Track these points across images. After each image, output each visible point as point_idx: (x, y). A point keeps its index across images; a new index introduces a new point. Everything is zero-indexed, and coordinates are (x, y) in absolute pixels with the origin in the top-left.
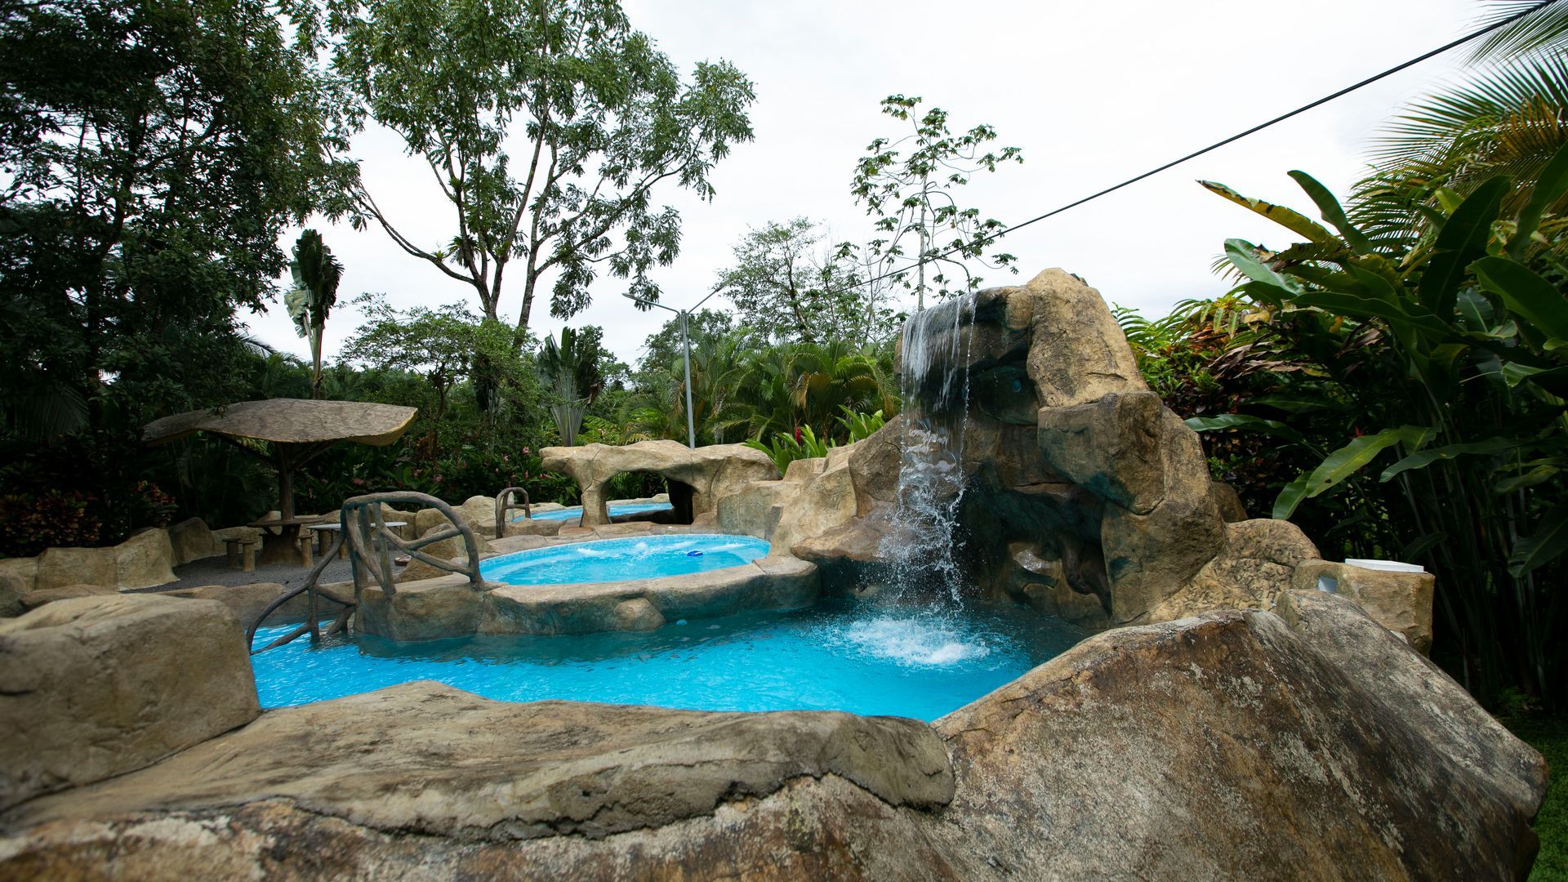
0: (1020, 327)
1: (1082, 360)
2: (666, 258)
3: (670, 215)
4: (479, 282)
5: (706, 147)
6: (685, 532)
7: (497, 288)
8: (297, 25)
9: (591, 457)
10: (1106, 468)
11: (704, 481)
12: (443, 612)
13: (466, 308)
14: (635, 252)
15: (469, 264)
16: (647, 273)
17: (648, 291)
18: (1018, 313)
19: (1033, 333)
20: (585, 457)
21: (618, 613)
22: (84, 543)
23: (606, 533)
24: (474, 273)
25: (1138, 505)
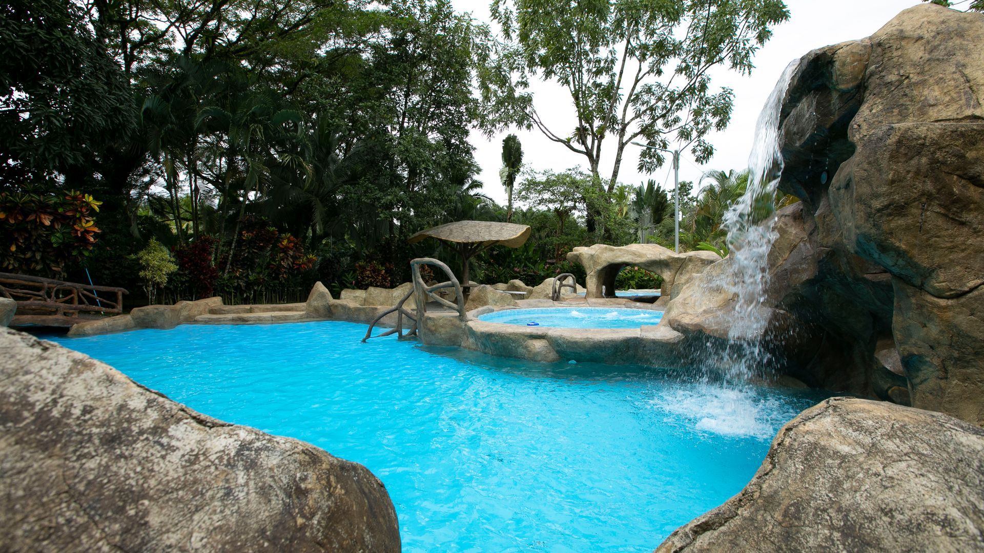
0: (851, 85)
1: (925, 107)
2: (721, 125)
3: (726, 93)
4: (589, 153)
5: (752, 35)
6: (647, 309)
7: (598, 156)
8: (501, 24)
9: (593, 252)
10: (868, 228)
11: (669, 273)
12: (443, 330)
13: (580, 170)
14: (697, 124)
15: (584, 143)
16: (705, 137)
17: (706, 149)
18: (848, 69)
19: (866, 88)
20: (590, 253)
21: (526, 347)
22: (383, 286)
23: (595, 303)
24: (587, 148)
25: (940, 281)
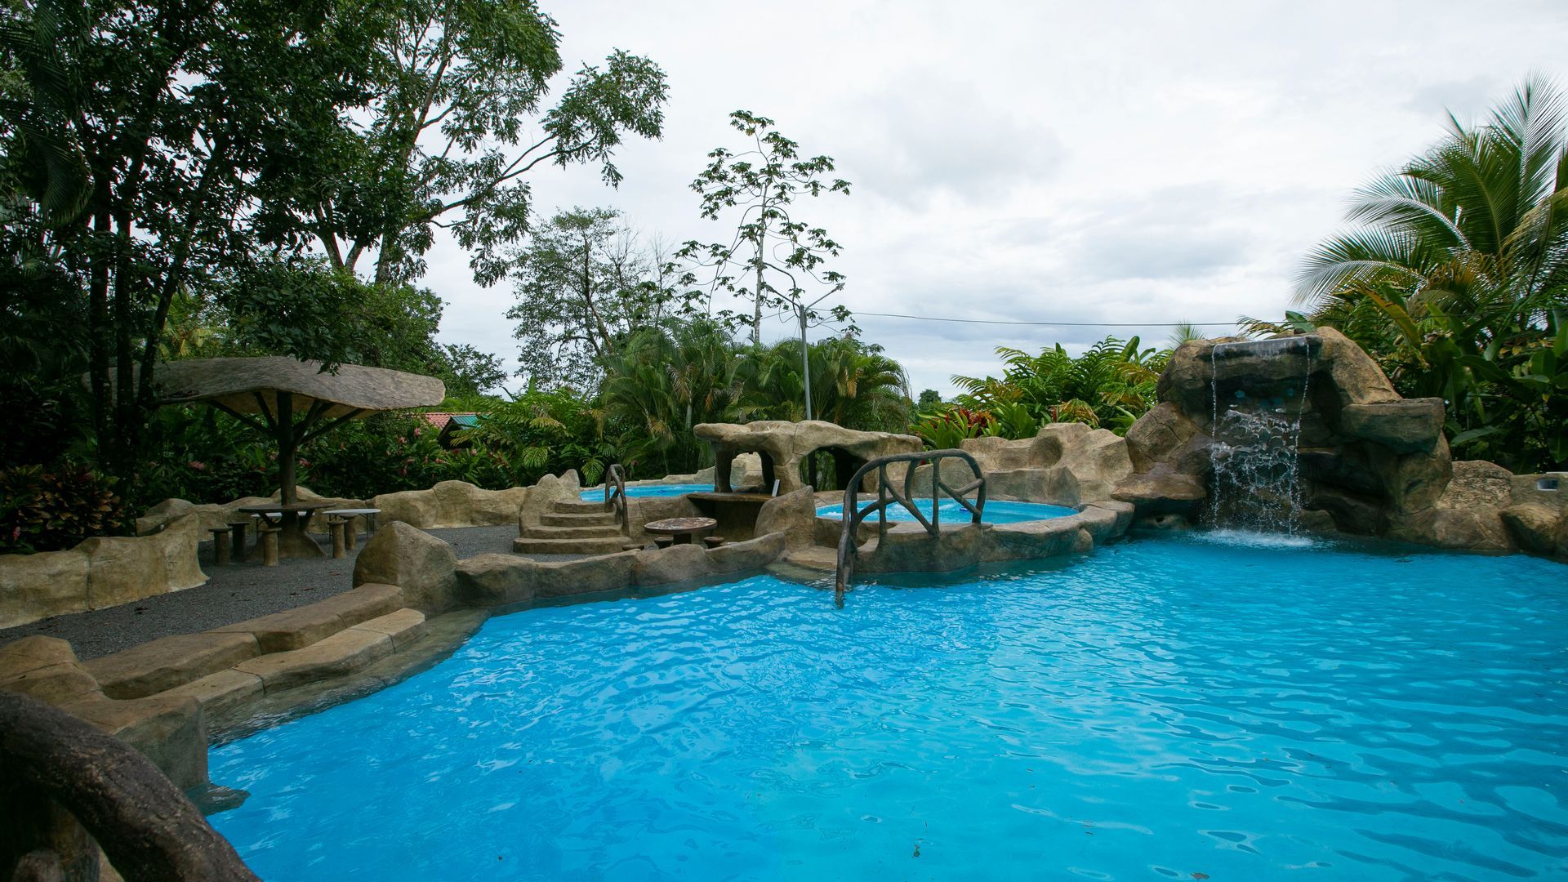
1: (1365, 380)
9: (791, 432)
19: (1333, 363)
20: (786, 433)
